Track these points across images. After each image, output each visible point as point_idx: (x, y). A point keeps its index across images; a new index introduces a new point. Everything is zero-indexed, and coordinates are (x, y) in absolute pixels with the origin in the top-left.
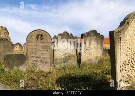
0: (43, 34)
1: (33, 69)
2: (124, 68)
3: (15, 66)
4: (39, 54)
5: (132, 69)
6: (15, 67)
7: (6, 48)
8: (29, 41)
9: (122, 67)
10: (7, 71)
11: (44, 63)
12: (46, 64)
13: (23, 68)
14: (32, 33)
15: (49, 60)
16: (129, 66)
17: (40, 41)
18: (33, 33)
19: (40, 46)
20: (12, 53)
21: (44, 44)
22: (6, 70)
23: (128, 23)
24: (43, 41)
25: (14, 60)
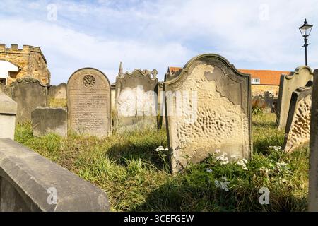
0: (95, 75)
1: (78, 134)
2: (183, 132)
3: (49, 128)
4: (89, 108)
5: (195, 134)
6: (49, 130)
7: (36, 96)
8: (72, 88)
9: (180, 131)
10: (37, 135)
11: (97, 125)
12: (101, 126)
13: (62, 132)
14: (76, 74)
15: (106, 120)
16: (191, 129)
17: (90, 87)
18: (78, 73)
19: (90, 96)
20: (44, 106)
21: (97, 93)
22: (36, 133)
23: (186, 72)
24: (95, 87)
25: (47, 119)
